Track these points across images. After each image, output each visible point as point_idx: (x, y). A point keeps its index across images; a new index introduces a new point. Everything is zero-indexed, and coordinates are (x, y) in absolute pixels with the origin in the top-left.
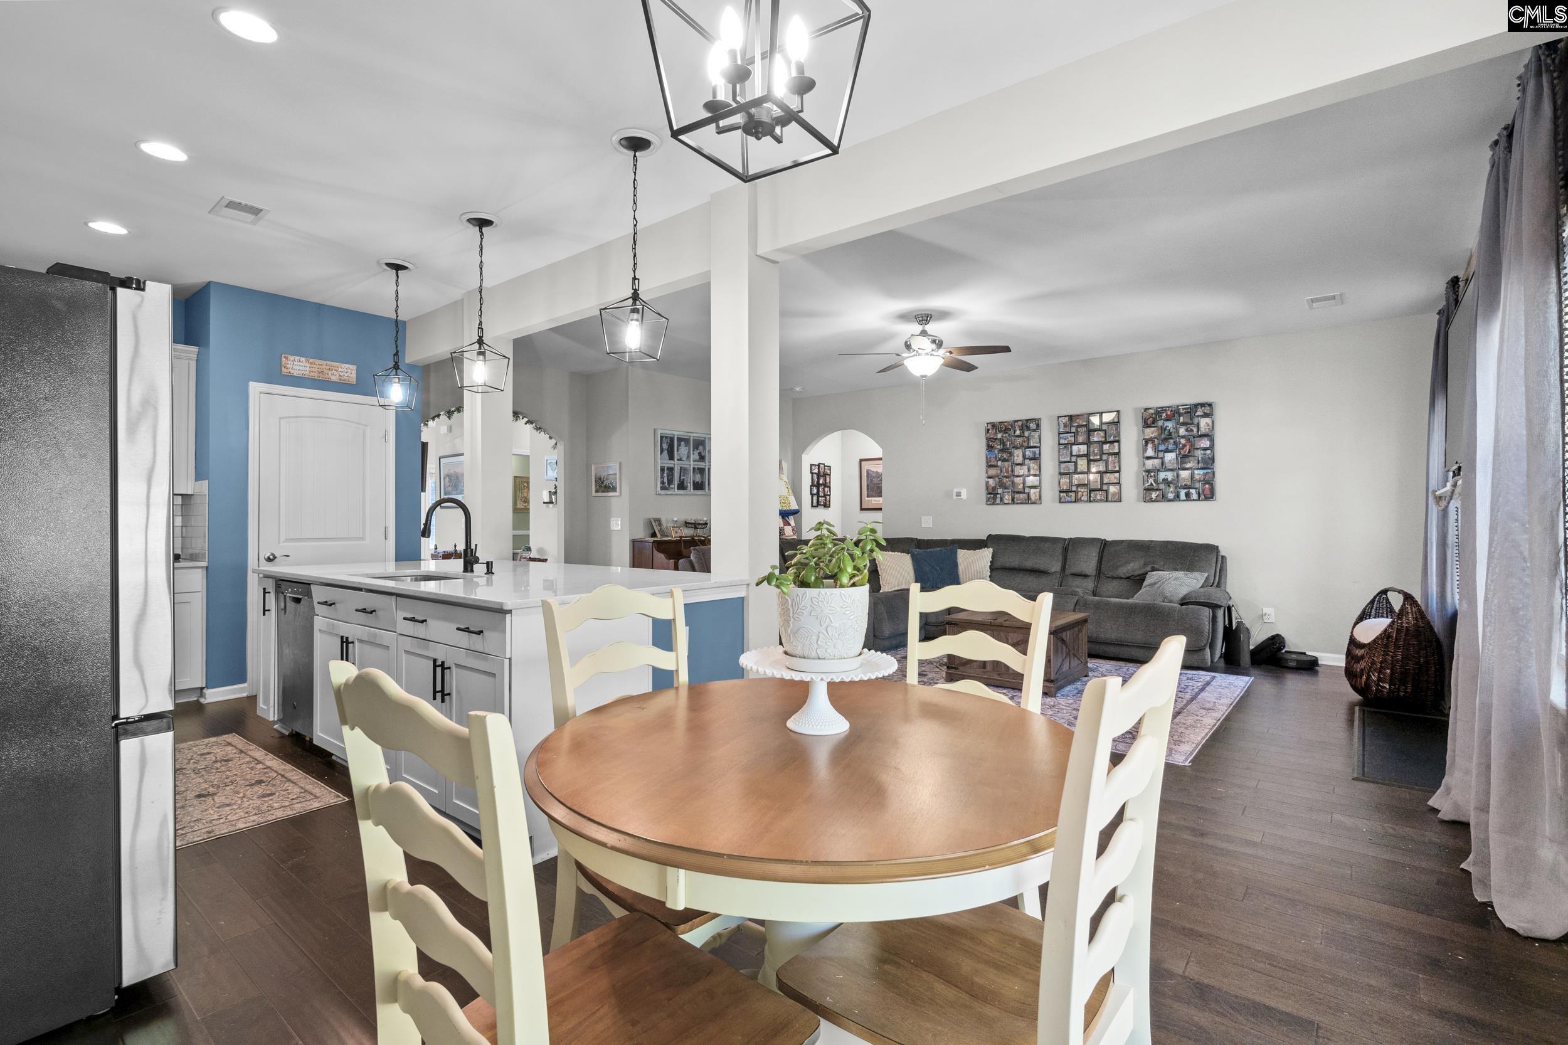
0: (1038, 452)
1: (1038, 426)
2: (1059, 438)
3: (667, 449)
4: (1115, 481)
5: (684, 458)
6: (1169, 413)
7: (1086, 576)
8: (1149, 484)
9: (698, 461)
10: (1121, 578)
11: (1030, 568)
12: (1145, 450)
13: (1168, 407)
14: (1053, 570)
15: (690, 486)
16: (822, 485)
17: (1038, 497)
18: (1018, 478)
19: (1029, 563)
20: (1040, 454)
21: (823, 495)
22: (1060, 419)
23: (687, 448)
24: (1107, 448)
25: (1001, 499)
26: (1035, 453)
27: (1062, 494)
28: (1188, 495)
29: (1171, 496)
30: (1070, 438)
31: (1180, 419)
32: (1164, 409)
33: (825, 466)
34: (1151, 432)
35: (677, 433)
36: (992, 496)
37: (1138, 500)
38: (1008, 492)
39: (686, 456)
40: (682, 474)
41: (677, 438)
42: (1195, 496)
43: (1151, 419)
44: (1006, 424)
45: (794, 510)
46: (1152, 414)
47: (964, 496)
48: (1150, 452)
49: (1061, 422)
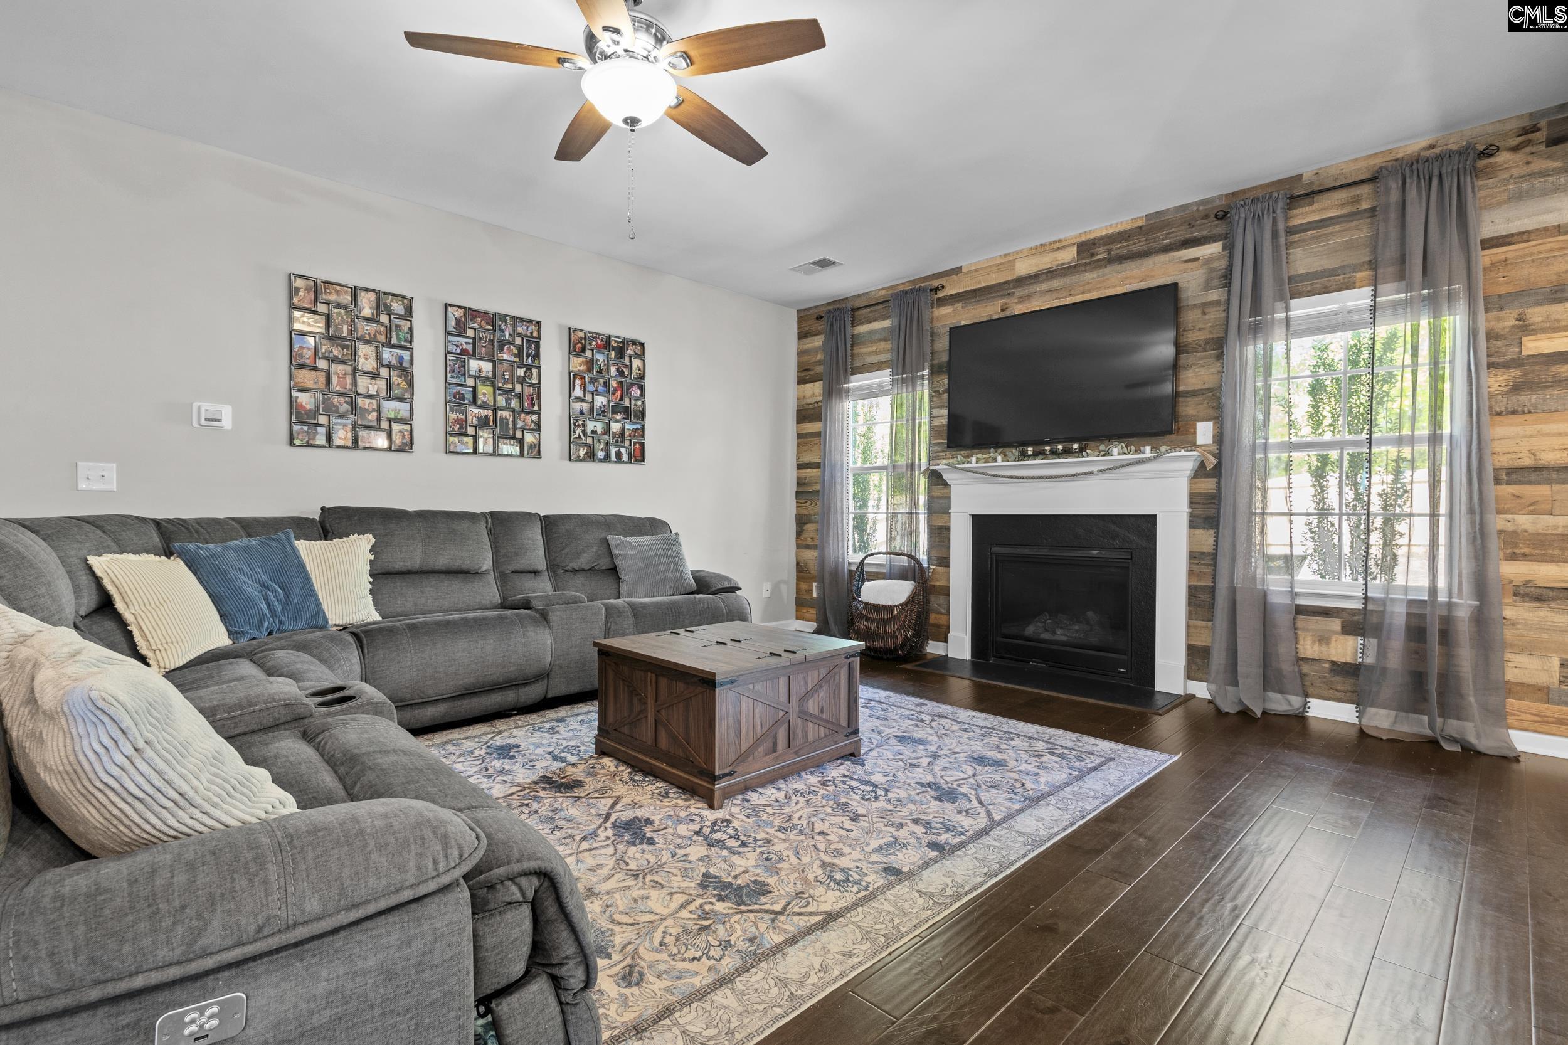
0: (407, 358)
1: (409, 310)
2: (447, 343)
4: (533, 426)
6: (599, 342)
8: (577, 436)
10: (583, 570)
11: (443, 568)
12: (571, 387)
13: (600, 334)
14: (485, 568)
17: (407, 440)
18: (367, 401)
19: (442, 561)
20: (411, 362)
22: (450, 309)
24: (522, 375)
25: (329, 438)
26: (401, 359)
27: (451, 439)
28: (619, 455)
30: (465, 346)
32: (595, 336)
34: (578, 364)
36: (306, 428)
37: (562, 458)
38: (345, 425)
42: (625, 458)
43: (580, 345)
44: (339, 288)
46: (581, 338)
47: (227, 423)
48: (578, 392)
49: (451, 315)
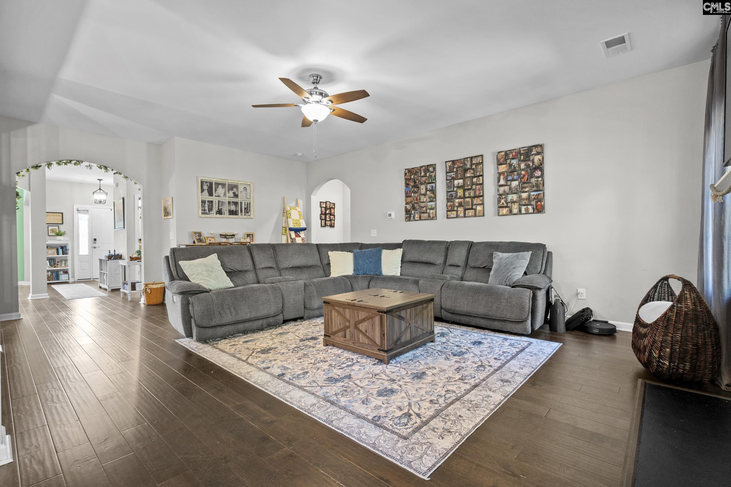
0: (434, 186)
1: (434, 169)
2: (447, 176)
3: (208, 190)
4: (481, 202)
5: (222, 195)
6: (514, 154)
7: (458, 266)
8: (502, 203)
9: (233, 198)
10: (480, 268)
11: (425, 261)
12: (499, 180)
13: (514, 150)
14: (438, 262)
15: (227, 213)
16: (328, 214)
17: (434, 215)
18: (423, 204)
19: (424, 259)
20: (435, 187)
21: (329, 220)
22: (447, 163)
23: (224, 189)
24: (476, 181)
25: (414, 218)
26: (432, 187)
27: (448, 213)
28: (527, 210)
29: (515, 211)
30: (453, 176)
31: (521, 158)
32: (511, 151)
33: (330, 203)
34: (503, 168)
35: (214, 180)
36: (409, 215)
37: (495, 215)
38: (418, 213)
39: (223, 194)
40: (220, 205)
41: (215, 183)
42: (531, 211)
43: (502, 159)
44: (416, 169)
45: (302, 228)
46: (503, 155)
47: (393, 216)
48: (502, 182)
49: (447, 165)
